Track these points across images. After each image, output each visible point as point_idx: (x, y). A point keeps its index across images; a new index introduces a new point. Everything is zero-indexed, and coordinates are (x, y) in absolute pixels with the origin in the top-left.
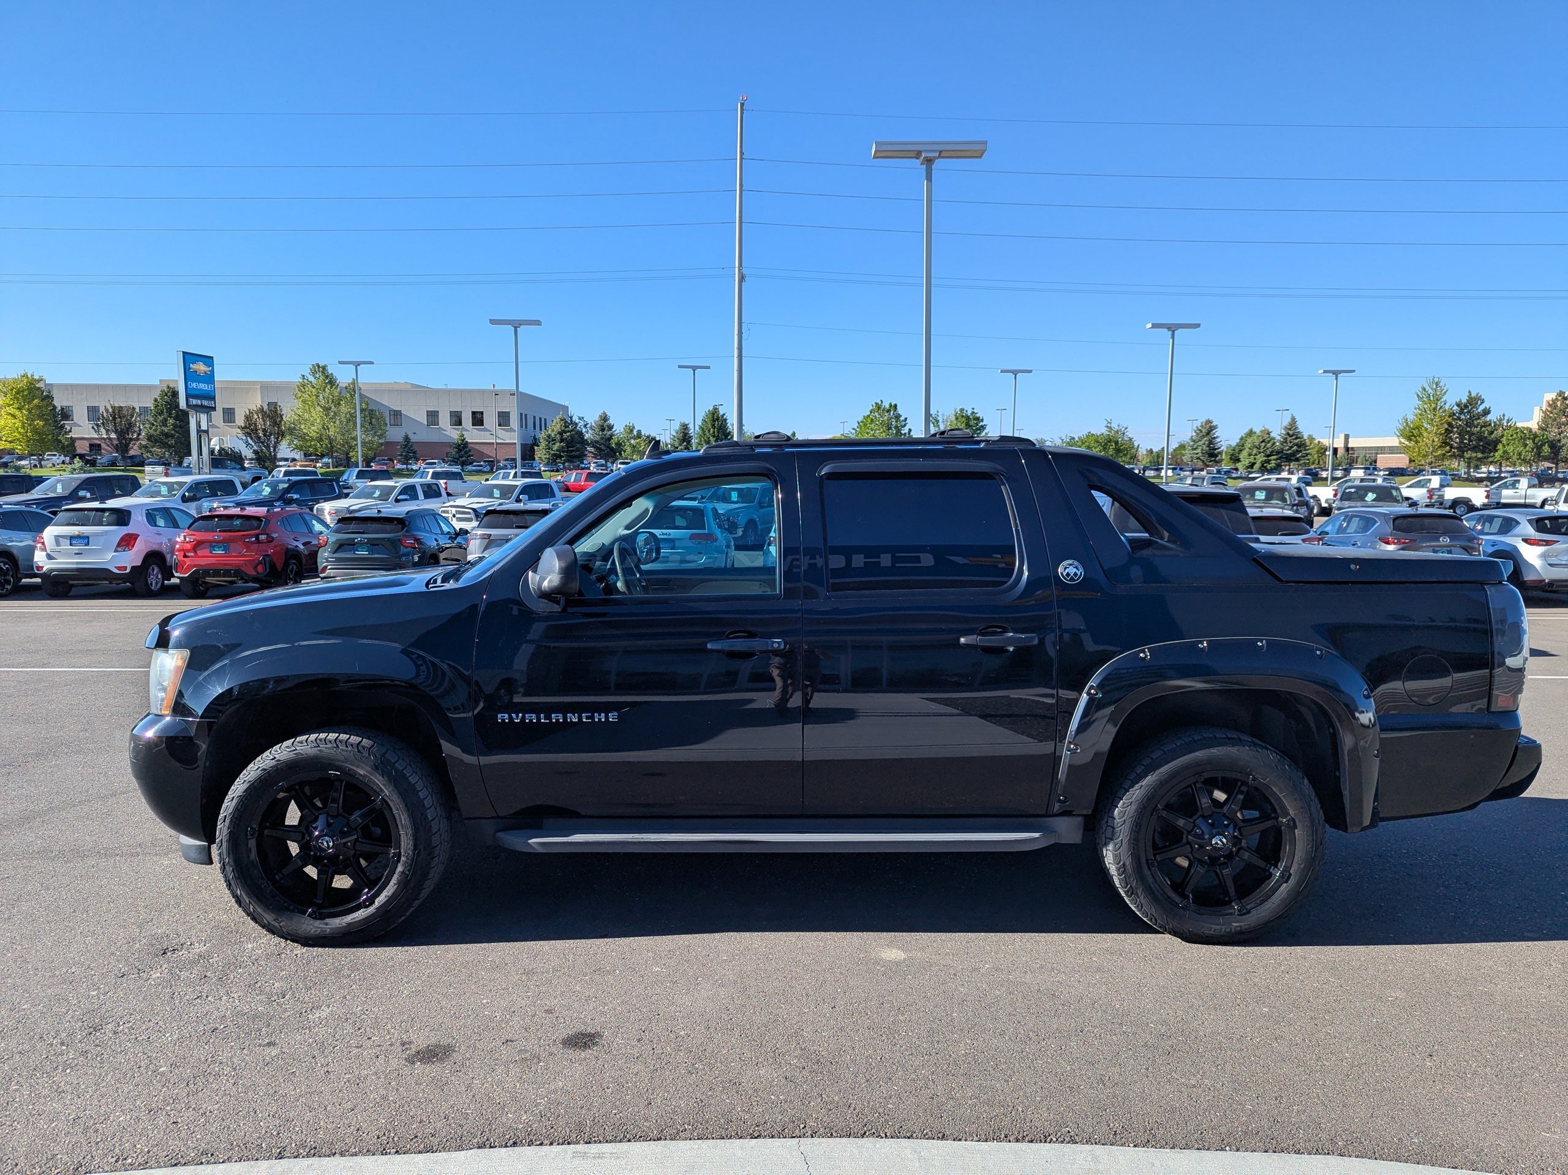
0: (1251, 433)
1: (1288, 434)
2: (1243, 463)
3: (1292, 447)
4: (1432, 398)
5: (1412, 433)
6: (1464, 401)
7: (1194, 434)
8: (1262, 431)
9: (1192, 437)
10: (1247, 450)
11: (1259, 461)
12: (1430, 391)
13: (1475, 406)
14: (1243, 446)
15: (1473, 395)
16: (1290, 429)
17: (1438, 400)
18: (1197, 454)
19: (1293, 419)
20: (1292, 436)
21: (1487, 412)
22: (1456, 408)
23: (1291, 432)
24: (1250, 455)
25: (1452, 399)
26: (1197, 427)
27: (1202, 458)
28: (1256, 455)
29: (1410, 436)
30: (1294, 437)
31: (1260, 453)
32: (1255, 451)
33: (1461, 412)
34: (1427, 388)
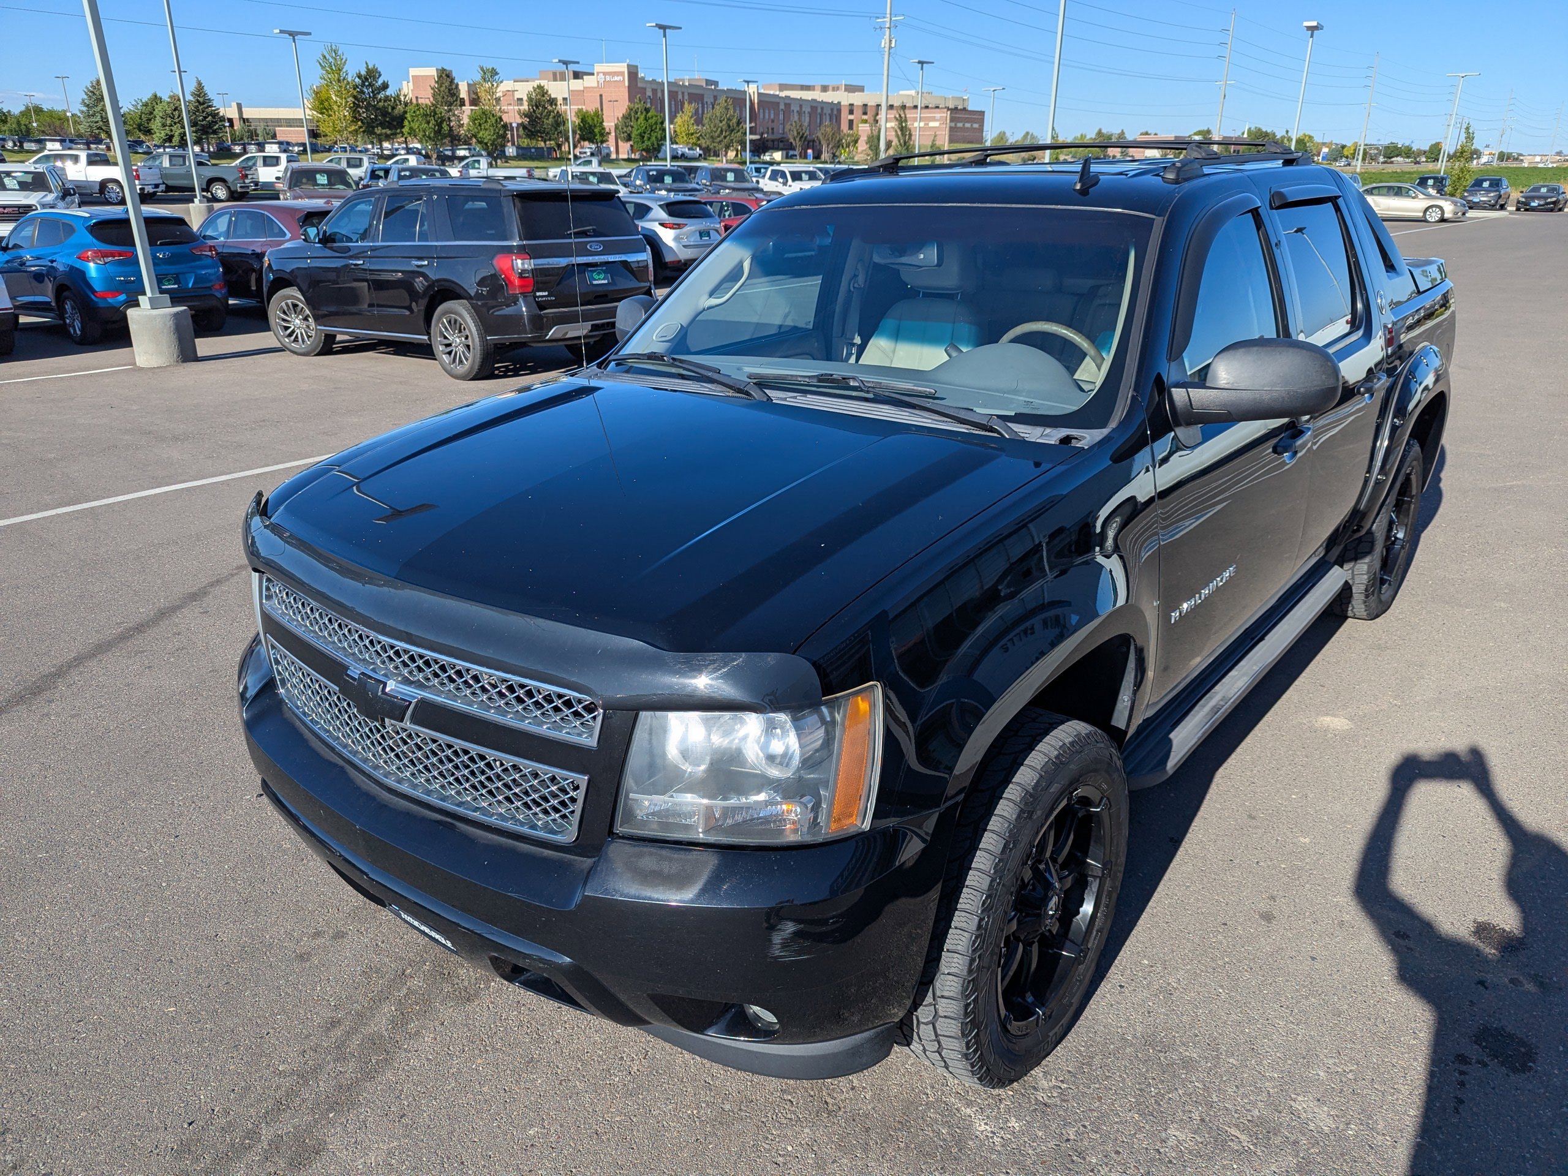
0: (156, 99)
1: (198, 101)
2: (158, 134)
3: (205, 118)
4: (333, 67)
5: (322, 105)
6: (363, 73)
7: (86, 97)
8: (171, 97)
9: (83, 100)
10: (158, 120)
11: (177, 134)
12: (331, 60)
13: (375, 79)
14: (151, 113)
15: (370, 67)
16: (199, 96)
17: (340, 70)
18: (97, 122)
19: (200, 84)
20: (203, 104)
21: (385, 86)
22: (357, 80)
23: (201, 100)
24: (164, 125)
25: (353, 70)
26: (87, 88)
27: (104, 128)
28: (171, 126)
29: (322, 109)
30: (205, 106)
31: (175, 123)
32: (169, 122)
33: (363, 85)
34: (328, 57)
